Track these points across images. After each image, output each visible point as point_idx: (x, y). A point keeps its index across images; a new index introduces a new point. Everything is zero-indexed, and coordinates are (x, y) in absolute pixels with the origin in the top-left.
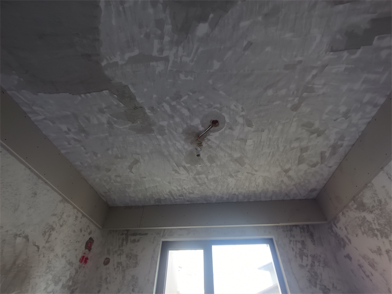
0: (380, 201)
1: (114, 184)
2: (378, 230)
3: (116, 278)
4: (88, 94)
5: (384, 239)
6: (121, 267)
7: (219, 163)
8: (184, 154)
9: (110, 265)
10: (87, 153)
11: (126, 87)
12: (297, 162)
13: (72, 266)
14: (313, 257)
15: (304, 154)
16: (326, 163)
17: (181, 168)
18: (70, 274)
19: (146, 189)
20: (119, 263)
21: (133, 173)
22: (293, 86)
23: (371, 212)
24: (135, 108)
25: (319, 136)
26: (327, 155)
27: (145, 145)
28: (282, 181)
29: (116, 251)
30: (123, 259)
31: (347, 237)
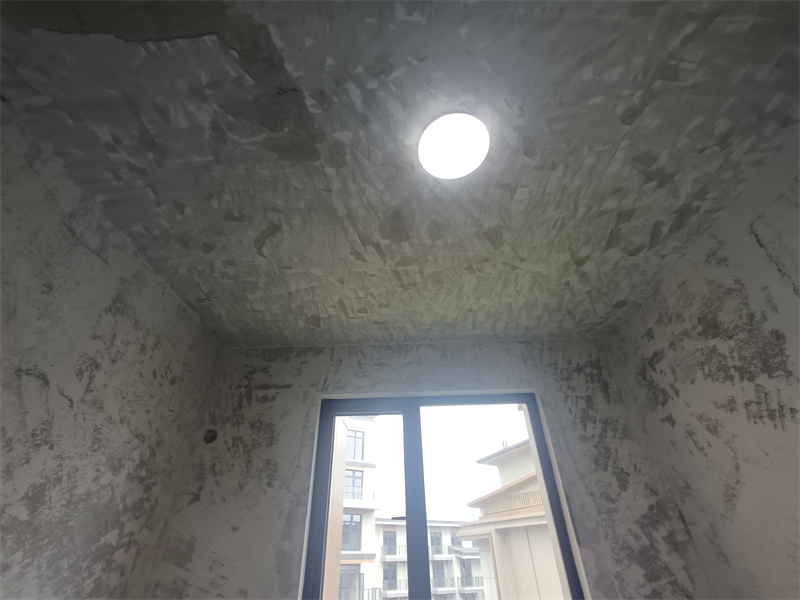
0: (751, 317)
1: (221, 280)
2: (736, 368)
3: (233, 465)
4: (165, 43)
5: (746, 383)
6: (241, 446)
7: (450, 240)
8: (380, 215)
9: (219, 442)
10: (159, 204)
11: (262, 28)
12: (604, 243)
13: (144, 442)
14: (605, 422)
15: (622, 226)
16: (658, 247)
17: (371, 249)
18: (141, 456)
19: (290, 294)
20: (237, 440)
21: (263, 255)
22: (638, 61)
23: (730, 338)
24: (282, 91)
25: (660, 186)
26: (665, 229)
27: (295, 188)
28: (568, 284)
29: (228, 419)
30: (245, 431)
31: (672, 386)
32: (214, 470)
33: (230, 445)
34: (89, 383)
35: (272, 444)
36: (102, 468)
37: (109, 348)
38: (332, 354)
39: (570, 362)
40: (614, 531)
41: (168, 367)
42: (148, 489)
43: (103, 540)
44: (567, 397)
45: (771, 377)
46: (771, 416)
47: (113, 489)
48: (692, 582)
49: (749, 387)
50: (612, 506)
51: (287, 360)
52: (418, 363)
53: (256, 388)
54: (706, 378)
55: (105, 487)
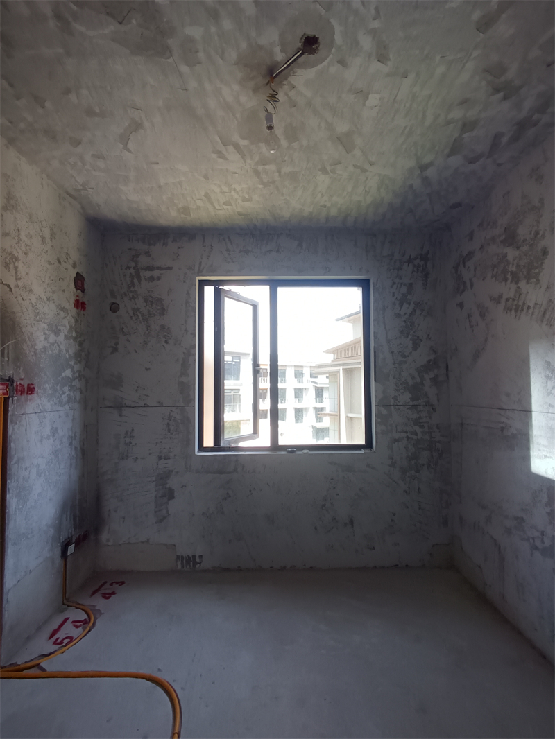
1: (93, 172)
2: (512, 273)
3: (137, 329)
7: (305, 143)
8: (238, 116)
9: (122, 312)
13: (68, 313)
14: (417, 304)
15: (466, 135)
16: (496, 156)
17: (231, 148)
18: (69, 323)
20: (136, 310)
21: (129, 151)
25: (505, 98)
26: (505, 140)
27: (151, 86)
28: (411, 186)
29: (125, 294)
30: (140, 303)
31: (471, 280)
32: (123, 331)
33: (131, 315)
34: (16, 273)
35: (164, 314)
36: (47, 331)
37: (18, 243)
38: (204, 241)
39: (404, 255)
40: (400, 374)
41: (67, 254)
42: (80, 344)
43: (63, 375)
44: (394, 283)
45: (528, 283)
46: (516, 310)
47: (58, 345)
48: (438, 401)
49: (513, 286)
50: (404, 360)
51: (165, 244)
52: (278, 251)
53: (143, 269)
54: (492, 277)
55: (53, 344)
